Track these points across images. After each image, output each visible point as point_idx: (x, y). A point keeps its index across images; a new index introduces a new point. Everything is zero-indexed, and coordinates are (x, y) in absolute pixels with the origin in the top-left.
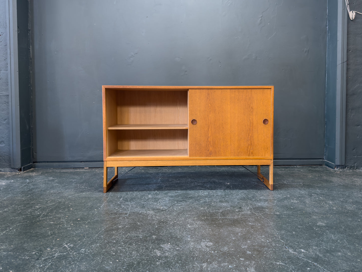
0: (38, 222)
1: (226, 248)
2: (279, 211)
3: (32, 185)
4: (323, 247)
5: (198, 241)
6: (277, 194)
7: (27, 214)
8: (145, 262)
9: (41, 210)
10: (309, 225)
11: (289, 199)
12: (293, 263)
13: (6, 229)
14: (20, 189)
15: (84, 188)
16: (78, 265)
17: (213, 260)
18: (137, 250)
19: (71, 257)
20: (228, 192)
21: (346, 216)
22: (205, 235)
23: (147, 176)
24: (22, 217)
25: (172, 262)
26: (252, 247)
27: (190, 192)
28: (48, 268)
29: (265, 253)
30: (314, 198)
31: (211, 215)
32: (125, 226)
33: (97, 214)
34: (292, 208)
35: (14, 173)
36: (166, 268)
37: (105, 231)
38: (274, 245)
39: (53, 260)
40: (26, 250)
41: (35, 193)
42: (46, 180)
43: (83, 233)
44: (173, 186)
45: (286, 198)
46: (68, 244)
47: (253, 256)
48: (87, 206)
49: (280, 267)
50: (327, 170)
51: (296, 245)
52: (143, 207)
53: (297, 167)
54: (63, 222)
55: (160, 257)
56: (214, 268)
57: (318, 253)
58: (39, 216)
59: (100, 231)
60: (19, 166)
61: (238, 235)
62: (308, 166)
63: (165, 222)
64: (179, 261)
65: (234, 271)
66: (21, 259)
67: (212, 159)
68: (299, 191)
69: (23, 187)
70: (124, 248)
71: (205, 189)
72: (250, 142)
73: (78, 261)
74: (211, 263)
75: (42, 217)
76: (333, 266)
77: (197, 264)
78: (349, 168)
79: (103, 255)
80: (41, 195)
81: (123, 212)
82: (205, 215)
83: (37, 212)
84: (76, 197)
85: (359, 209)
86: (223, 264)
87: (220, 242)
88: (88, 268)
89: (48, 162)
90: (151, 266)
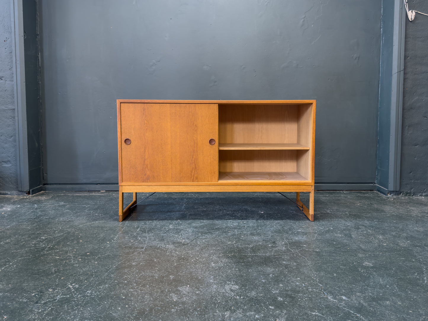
0: (42, 256)
1: (253, 293)
2: (320, 246)
3: (40, 211)
4: (368, 294)
5: (222, 284)
6: (318, 226)
7: (31, 247)
8: (158, 309)
9: (47, 242)
10: (354, 266)
11: (332, 232)
12: (331, 313)
13: (5, 265)
14: (26, 215)
15: (98, 216)
16: (81, 311)
17: (238, 308)
18: (150, 294)
19: (74, 301)
20: (261, 223)
21: (398, 254)
22: (231, 275)
23: (170, 201)
24: (25, 250)
25: (189, 309)
26: (284, 292)
27: (217, 222)
28: (47, 314)
29: (300, 300)
30: (362, 231)
31: (240, 251)
32: (139, 263)
33: (109, 247)
34: (335, 243)
35: (21, 197)
36: (182, 317)
37: (116, 268)
38: (311, 290)
39: (54, 304)
40: (25, 290)
41: (43, 220)
42: (56, 206)
43: (91, 270)
44: (198, 214)
45: (328, 231)
46: (73, 285)
47: (285, 304)
48: (99, 237)
49: (316, 319)
50: (378, 197)
51: (337, 290)
52: (162, 239)
53: (343, 192)
54: (70, 257)
55: (176, 302)
56: (238, 318)
57: (362, 301)
58: (43, 249)
59: (110, 269)
60: (27, 188)
61: (269, 276)
62: (358, 191)
63: (186, 259)
64: (198, 308)
66: (18, 301)
68: (343, 222)
69: (30, 213)
70: (136, 291)
71: (235, 219)
73: (82, 306)
74: (235, 311)
75: (47, 251)
76: (380, 318)
77: (218, 312)
78: (405, 195)
79: (111, 299)
80: (49, 224)
81: (139, 245)
82: (232, 251)
83: (42, 245)
84: (88, 227)
85: (413, 246)
86: (248, 313)
87: (247, 285)
88: (93, 315)
89: (59, 184)
90: (165, 314)
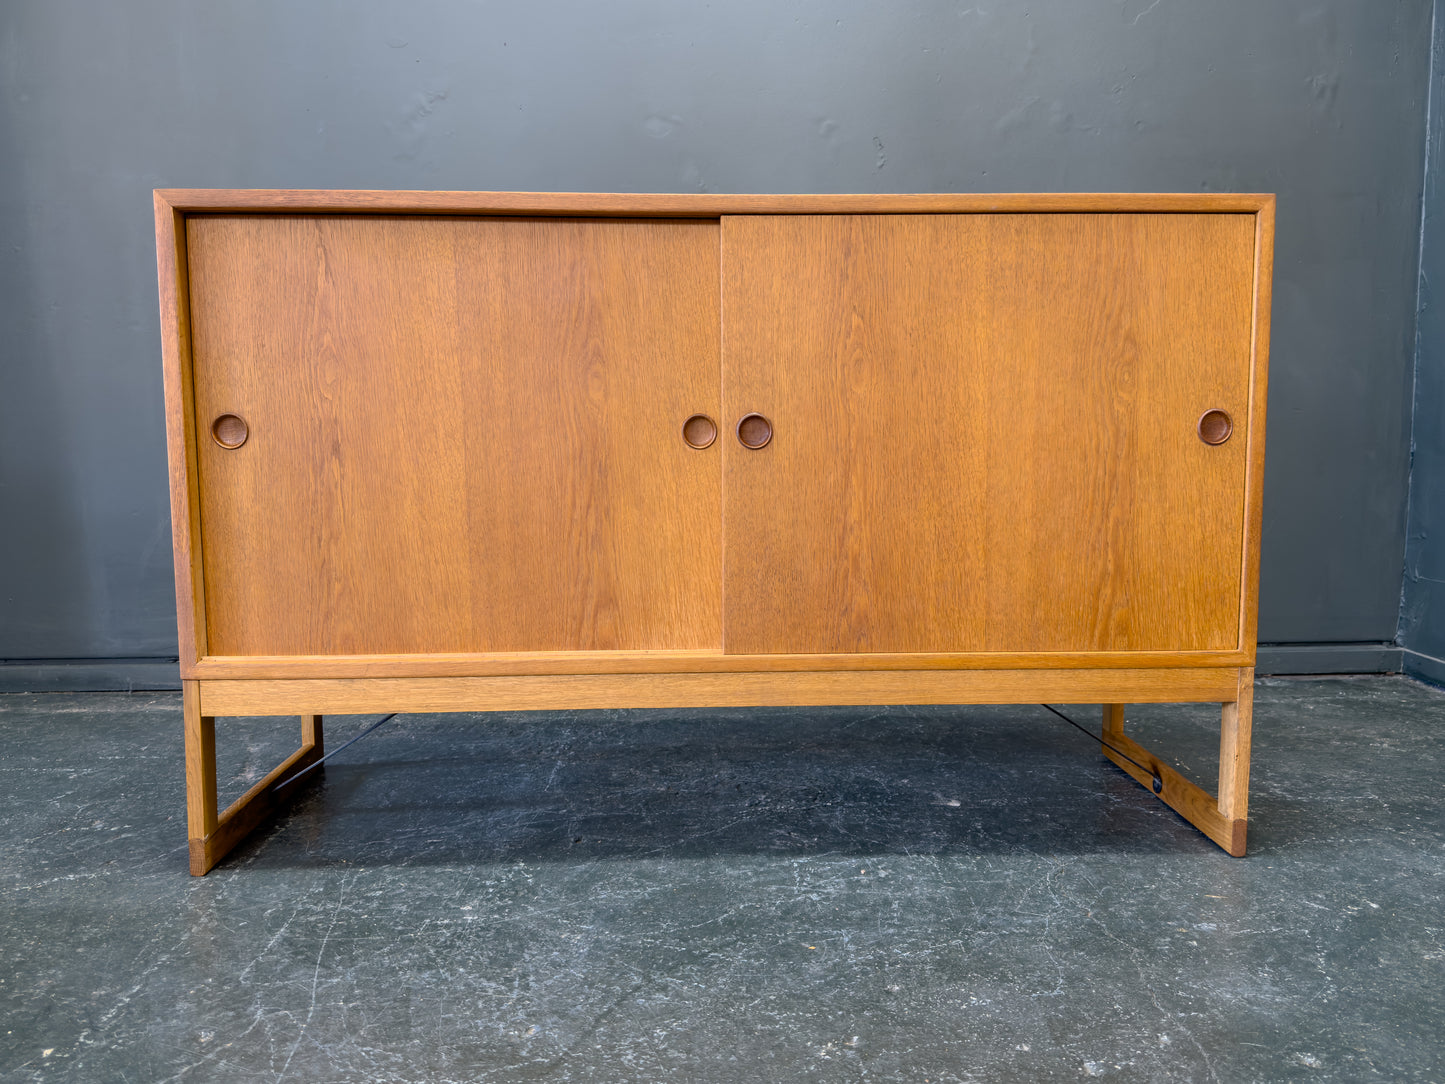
15: (101, 833)
27: (729, 871)
67: (867, 665)
72: (1110, 557)
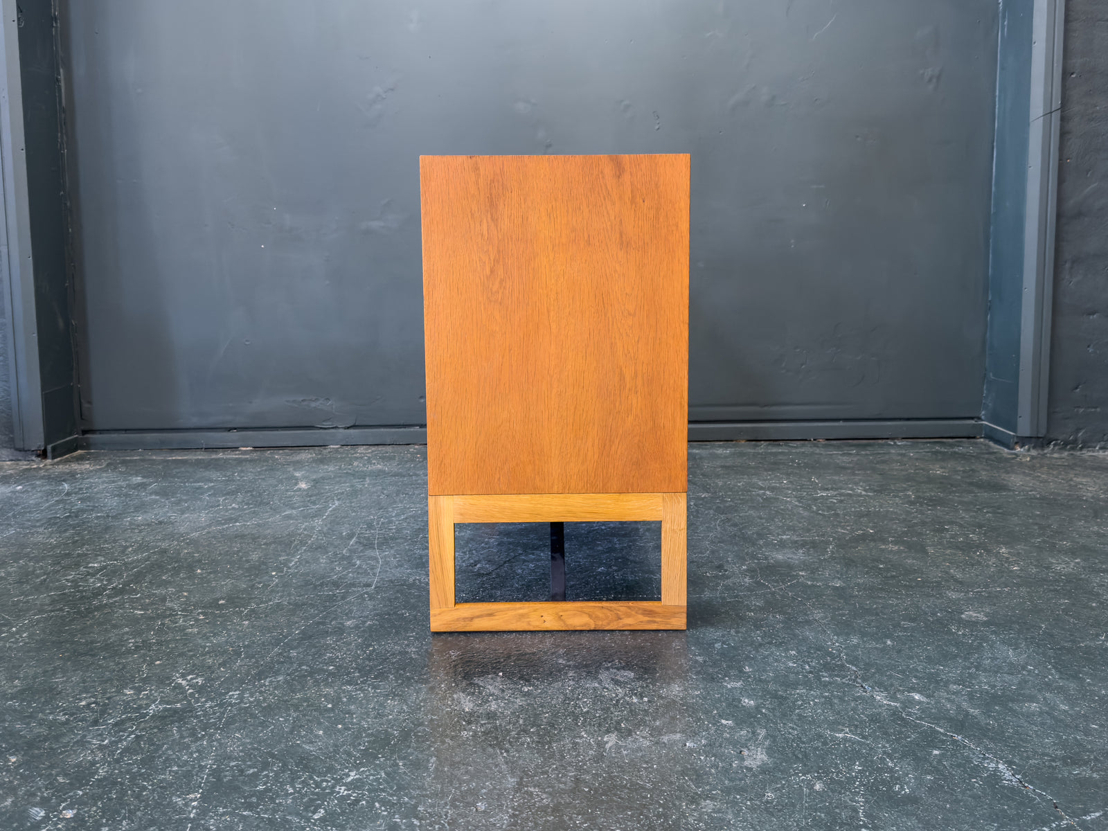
0: (98, 608)
3: (79, 499)
4: (980, 687)
6: (834, 525)
7: (64, 587)
9: (107, 576)
10: (937, 620)
11: (873, 540)
12: (886, 733)
14: (42, 511)
15: (239, 508)
16: (217, 740)
17: (637, 726)
18: (401, 695)
21: (1051, 590)
22: (612, 647)
24: (48, 596)
25: (509, 731)
30: (953, 537)
32: (364, 623)
33: (277, 585)
34: (882, 566)
35: (24, 465)
36: (490, 750)
37: (301, 636)
38: (827, 679)
41: (88, 522)
42: (120, 485)
43: (235, 642)
45: (864, 538)
46: (189, 678)
48: (248, 561)
50: (989, 453)
52: (420, 564)
53: (895, 443)
54: (174, 611)
55: (471, 714)
56: (639, 749)
57: (965, 705)
58: (98, 593)
59: (286, 637)
60: (38, 441)
61: (714, 647)
62: (931, 440)
64: (532, 728)
65: (702, 758)
66: (43, 720)
69: (53, 505)
70: (360, 689)
73: (219, 728)
74: (630, 733)
75: (109, 597)
77: (585, 736)
78: (1060, 447)
79: (295, 711)
80: (107, 529)
81: (358, 578)
82: (611, 587)
83: (94, 581)
84: (214, 537)
85: (1091, 570)
86: (667, 738)
87: (657, 669)
88: (249, 750)
89: (126, 430)
90: (443, 742)
